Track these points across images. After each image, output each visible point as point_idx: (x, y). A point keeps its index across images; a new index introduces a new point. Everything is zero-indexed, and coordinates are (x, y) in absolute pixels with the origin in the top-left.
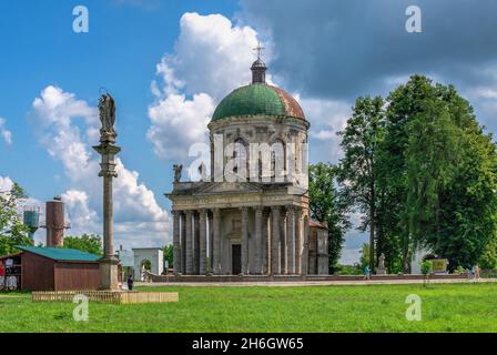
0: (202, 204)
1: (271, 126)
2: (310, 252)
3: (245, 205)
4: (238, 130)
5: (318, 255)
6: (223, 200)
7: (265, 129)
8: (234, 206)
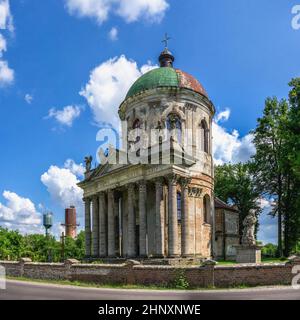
1: (164, 100)
2: (217, 232)
5: (225, 236)
6: (114, 181)
7: (158, 103)
8: (122, 184)
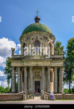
0: (25, 64)
1: (48, 37)
3: (44, 65)
4: (37, 37)
6: (35, 63)
7: (47, 38)
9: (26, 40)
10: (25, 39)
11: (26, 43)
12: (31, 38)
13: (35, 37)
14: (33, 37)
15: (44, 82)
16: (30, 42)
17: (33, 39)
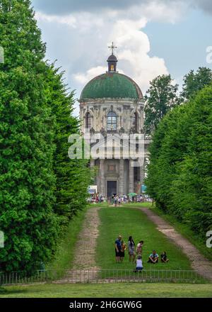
4: (112, 106)
9: (92, 109)
10: (90, 107)
11: (92, 113)
12: (102, 108)
13: (108, 107)
14: (105, 107)
15: (122, 183)
16: (99, 113)
17: (104, 109)
